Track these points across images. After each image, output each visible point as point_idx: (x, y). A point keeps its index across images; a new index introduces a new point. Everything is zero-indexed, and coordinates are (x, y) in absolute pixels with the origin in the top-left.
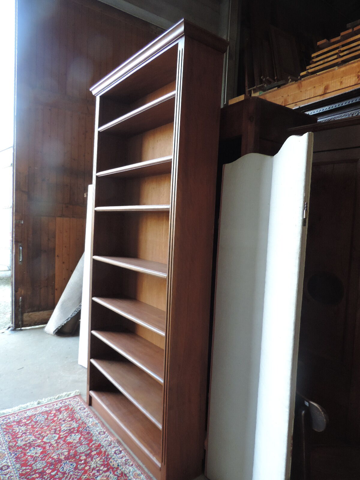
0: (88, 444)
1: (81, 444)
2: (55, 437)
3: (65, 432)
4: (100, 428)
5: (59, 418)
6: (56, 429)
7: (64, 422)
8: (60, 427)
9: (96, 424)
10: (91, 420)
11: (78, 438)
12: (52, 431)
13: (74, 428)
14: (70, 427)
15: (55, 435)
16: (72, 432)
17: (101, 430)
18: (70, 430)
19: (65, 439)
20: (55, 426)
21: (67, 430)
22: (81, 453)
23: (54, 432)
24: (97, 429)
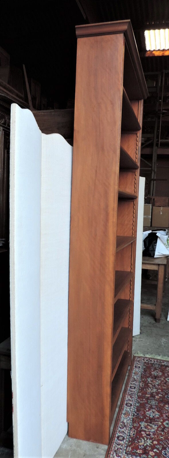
0: (147, 403)
1: (151, 405)
2: (167, 424)
3: (156, 423)
4: (126, 409)
5: (151, 441)
6: (163, 431)
7: (150, 433)
8: (157, 430)
9: (125, 414)
10: (125, 421)
11: (150, 411)
12: (166, 431)
13: (146, 422)
14: (149, 425)
15: (166, 426)
16: (150, 419)
17: (126, 407)
18: (151, 423)
19: (160, 417)
20: (161, 434)
21: (154, 424)
22: (156, 400)
23: (166, 429)
24: (128, 410)
